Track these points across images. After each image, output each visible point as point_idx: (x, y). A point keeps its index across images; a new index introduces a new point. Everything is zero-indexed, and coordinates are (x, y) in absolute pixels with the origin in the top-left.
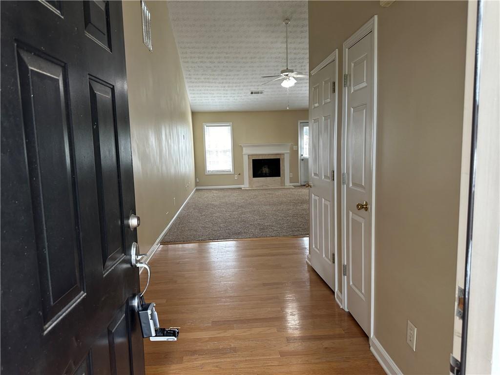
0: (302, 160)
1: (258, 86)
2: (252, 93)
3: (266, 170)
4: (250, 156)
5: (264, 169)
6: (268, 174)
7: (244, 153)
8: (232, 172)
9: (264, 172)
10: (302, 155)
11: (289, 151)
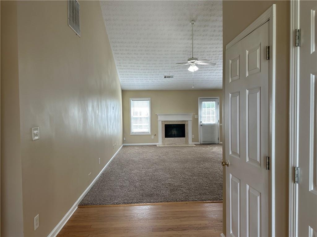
0: (201, 125)
1: (170, 72)
2: (165, 77)
3: (174, 132)
4: (163, 122)
5: (173, 131)
6: (176, 135)
7: (158, 120)
8: (150, 133)
9: (173, 133)
10: (201, 122)
11: (191, 119)
